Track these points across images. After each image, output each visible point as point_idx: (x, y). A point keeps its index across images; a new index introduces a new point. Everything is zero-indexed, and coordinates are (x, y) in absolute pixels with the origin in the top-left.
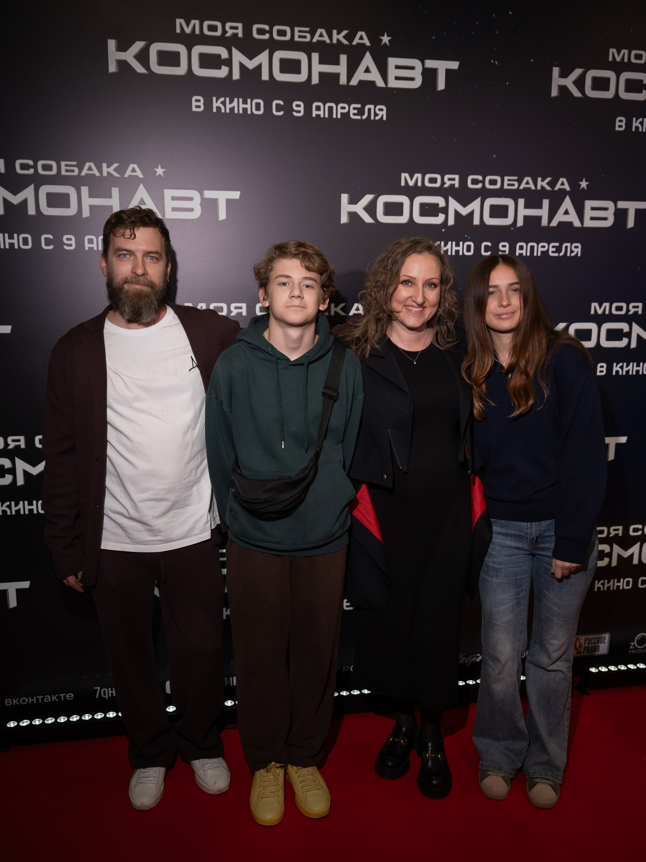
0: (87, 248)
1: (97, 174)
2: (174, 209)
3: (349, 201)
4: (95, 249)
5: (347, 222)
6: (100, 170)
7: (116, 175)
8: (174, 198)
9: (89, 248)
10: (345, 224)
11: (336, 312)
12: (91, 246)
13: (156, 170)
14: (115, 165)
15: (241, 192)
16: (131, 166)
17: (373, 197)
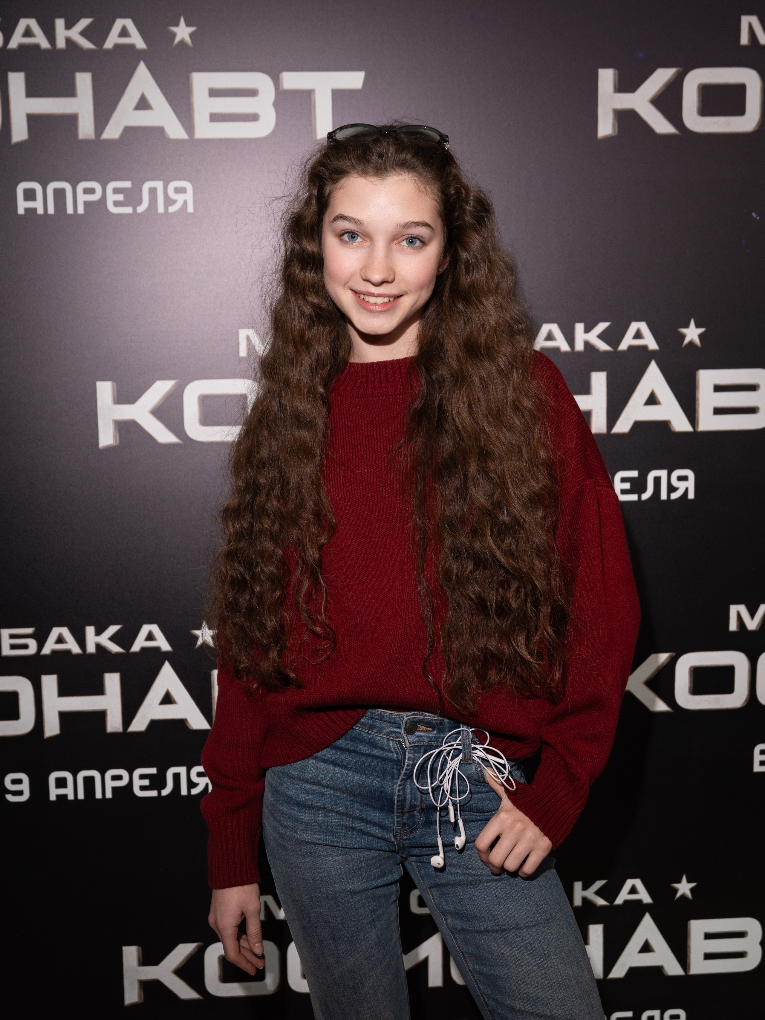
0: (21, 211)
1: (45, 44)
2: (215, 118)
3: (617, 85)
4: (40, 211)
5: (614, 135)
6: (50, 35)
7: (86, 44)
8: (214, 93)
9: (27, 210)
10: (607, 139)
11: (587, 344)
12: (30, 204)
13: (174, 29)
14: (84, 23)
15: (366, 73)
16: (119, 24)
17: (674, 75)
